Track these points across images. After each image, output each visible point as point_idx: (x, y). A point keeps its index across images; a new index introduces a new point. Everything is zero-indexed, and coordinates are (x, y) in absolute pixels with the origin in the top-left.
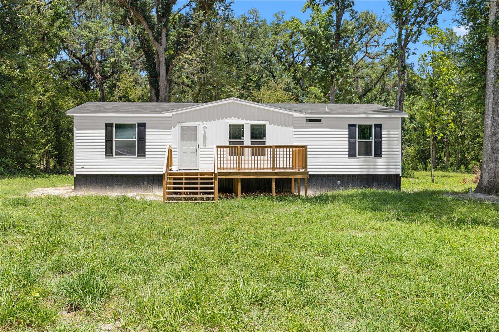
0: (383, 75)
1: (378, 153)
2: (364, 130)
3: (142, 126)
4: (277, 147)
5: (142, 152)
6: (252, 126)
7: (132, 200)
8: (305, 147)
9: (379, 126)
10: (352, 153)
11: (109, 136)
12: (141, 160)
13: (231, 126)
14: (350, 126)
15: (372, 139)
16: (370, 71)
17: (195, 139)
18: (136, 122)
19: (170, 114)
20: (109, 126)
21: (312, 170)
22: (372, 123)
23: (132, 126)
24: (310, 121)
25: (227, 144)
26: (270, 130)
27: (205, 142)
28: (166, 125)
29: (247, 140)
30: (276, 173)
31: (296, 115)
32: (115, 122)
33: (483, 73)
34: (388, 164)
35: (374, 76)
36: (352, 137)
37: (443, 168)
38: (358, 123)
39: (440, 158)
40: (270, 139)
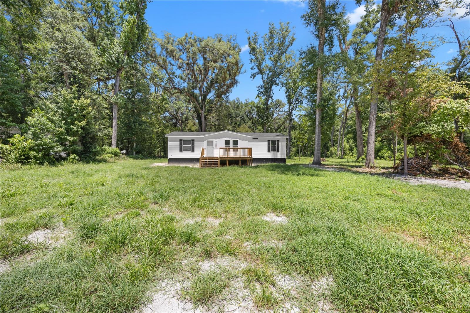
0: (284, 122)
1: (278, 151)
2: (273, 142)
3: (193, 141)
4: (241, 148)
5: (193, 150)
6: (233, 141)
7: (189, 167)
8: (251, 148)
9: (278, 141)
10: (269, 151)
11: (181, 144)
12: (193, 153)
13: (226, 141)
14: (268, 141)
15: (276, 146)
16: (280, 121)
17: (213, 145)
18: (191, 139)
19: (203, 136)
20: (181, 141)
21: (254, 156)
22: (276, 140)
23: (190, 141)
24: (254, 139)
25: (224, 147)
26: (239, 142)
27: (216, 147)
28: (202, 140)
29: (231, 146)
30: (241, 158)
31: (249, 137)
32: (183, 139)
33: (315, 124)
34: (281, 154)
35: (281, 123)
36: (269, 144)
37: (306, 156)
38: (271, 140)
39: (305, 152)
40: (239, 146)
